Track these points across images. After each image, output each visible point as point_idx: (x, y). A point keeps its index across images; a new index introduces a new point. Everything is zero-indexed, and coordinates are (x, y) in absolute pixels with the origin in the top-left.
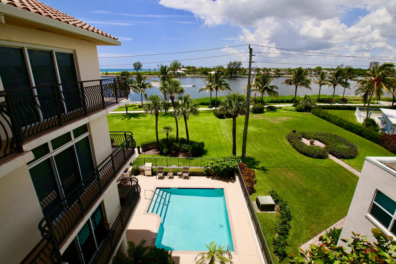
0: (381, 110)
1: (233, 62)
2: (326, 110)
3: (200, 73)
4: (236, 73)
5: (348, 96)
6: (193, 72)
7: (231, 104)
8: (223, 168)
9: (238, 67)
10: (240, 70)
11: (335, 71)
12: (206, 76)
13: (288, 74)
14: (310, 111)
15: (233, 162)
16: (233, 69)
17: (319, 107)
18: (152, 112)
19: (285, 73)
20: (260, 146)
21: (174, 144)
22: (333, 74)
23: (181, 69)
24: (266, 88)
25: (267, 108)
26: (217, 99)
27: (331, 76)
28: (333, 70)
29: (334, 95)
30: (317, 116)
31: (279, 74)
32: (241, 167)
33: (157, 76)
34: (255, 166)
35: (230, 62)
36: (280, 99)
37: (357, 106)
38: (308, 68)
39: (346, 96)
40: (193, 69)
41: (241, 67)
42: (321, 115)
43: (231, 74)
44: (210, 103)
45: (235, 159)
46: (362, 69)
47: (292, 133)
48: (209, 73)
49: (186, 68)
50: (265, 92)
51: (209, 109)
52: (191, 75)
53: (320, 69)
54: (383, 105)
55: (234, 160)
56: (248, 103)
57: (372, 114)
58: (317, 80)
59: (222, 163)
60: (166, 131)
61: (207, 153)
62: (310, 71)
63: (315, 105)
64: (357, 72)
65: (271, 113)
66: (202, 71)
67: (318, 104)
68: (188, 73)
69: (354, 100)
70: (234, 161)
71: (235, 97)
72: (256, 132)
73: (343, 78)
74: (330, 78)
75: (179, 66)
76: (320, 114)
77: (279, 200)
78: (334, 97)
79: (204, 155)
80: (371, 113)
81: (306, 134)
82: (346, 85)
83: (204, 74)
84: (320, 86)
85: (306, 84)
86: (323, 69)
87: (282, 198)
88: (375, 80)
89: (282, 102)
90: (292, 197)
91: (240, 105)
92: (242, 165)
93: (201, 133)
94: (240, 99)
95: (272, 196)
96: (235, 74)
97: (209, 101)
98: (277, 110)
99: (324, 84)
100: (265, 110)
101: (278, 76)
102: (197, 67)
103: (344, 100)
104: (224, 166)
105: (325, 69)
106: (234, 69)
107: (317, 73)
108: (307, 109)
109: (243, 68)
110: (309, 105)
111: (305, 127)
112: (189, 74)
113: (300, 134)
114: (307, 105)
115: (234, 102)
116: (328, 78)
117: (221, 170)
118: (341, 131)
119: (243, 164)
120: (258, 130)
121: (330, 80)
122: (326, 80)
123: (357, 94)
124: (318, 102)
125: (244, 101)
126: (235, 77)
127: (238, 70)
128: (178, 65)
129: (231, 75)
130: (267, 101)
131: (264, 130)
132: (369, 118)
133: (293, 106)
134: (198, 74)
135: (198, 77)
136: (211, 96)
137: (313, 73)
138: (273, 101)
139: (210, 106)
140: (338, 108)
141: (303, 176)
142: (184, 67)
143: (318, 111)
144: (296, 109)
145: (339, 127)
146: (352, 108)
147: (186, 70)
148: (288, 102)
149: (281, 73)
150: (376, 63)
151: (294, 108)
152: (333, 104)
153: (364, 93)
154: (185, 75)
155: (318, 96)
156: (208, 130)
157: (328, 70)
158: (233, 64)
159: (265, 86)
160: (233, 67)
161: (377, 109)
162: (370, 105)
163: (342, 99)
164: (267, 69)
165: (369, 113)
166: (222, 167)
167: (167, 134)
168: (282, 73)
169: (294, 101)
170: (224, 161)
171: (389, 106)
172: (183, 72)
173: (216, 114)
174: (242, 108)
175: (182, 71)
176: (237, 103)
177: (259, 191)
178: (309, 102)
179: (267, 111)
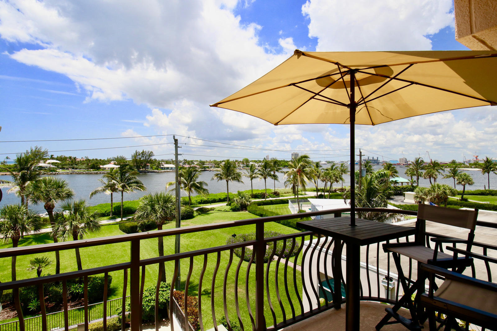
0: (309, 201)
1: (141, 151)
2: (262, 207)
3: (84, 166)
4: (145, 166)
5: (279, 189)
6: (72, 165)
7: (153, 209)
8: (149, 306)
9: (148, 158)
10: (151, 162)
11: (262, 163)
12: (96, 172)
13: (215, 167)
14: (246, 210)
15: (164, 293)
16: (141, 162)
17: (254, 204)
18: (6, 236)
19: (211, 166)
20: (197, 262)
21: (52, 290)
22: (261, 166)
23: (47, 160)
24: (194, 185)
25: (197, 211)
26: (123, 206)
27: (259, 168)
28: (260, 162)
29: (266, 188)
30: (254, 214)
31: (205, 167)
32: (177, 296)
33: (9, 173)
34: (195, 292)
35: (136, 151)
36: (211, 198)
37: (288, 199)
38: (235, 160)
39: (277, 189)
40: (72, 162)
41: (153, 158)
42: (258, 212)
43: (138, 168)
44: (110, 212)
45: (167, 287)
46: (285, 160)
47: (232, 237)
48: (101, 166)
49: (57, 159)
50: (193, 189)
51: (112, 222)
52: (67, 171)
53: (247, 161)
54: (310, 196)
55: (165, 289)
56: (178, 204)
57: (303, 205)
58: (247, 174)
59: (148, 299)
60: (37, 268)
61: (116, 292)
62: (238, 163)
63: (249, 201)
64: (283, 163)
65: (202, 217)
66: (88, 164)
67: (253, 200)
68: (60, 166)
69: (285, 193)
70: (166, 291)
71: (159, 199)
72: (188, 245)
73: (271, 170)
74: (259, 170)
75: (43, 156)
76: (256, 211)
77: (233, 327)
78: (266, 191)
79: (112, 296)
80: (301, 205)
81: (247, 236)
82: (275, 177)
83: (92, 168)
84: (251, 179)
85: (237, 178)
86: (250, 161)
87: (235, 323)
88: (298, 172)
89: (214, 201)
90: (246, 318)
91: (167, 207)
92: (178, 294)
93: (101, 261)
94: (167, 200)
95: (223, 324)
96: (145, 168)
97: (109, 209)
98: (209, 212)
99: (254, 177)
100: (195, 214)
101: (203, 169)
102: (79, 158)
103: (276, 194)
104: (150, 302)
105: (252, 161)
106: (142, 160)
107: (245, 165)
108: (243, 207)
109: (155, 160)
110: (244, 202)
111: (244, 229)
112: (63, 168)
113: (241, 237)
114: (243, 203)
115: (159, 204)
116: (257, 170)
117: (147, 310)
118: (280, 227)
119: (179, 292)
120: (190, 241)
121: (259, 172)
122: (256, 173)
123: (286, 186)
124: (252, 198)
125: (171, 203)
126: (145, 173)
127: (149, 163)
128: (41, 156)
129: (138, 170)
130: (196, 202)
131: (198, 240)
132: (301, 210)
133: (227, 205)
134: (81, 169)
135: (80, 174)
136: (112, 200)
137: (241, 165)
138: (202, 202)
139: (111, 216)
140: (271, 203)
141: (253, 288)
142: (52, 158)
143: (254, 209)
144: (231, 209)
145: (277, 223)
146: (285, 201)
147: (56, 163)
148: (220, 201)
149: (206, 166)
150: (296, 155)
151: (229, 208)
152: (267, 199)
153: (292, 185)
154: (54, 171)
155: (251, 191)
156: (113, 255)
157: (255, 162)
158: (141, 155)
159: (192, 183)
160: (140, 158)
161: (305, 200)
162: (300, 196)
163: (274, 192)
164: (189, 161)
165: (300, 205)
166: (149, 304)
167: (39, 272)
168: (208, 166)
169: (226, 199)
170: (150, 294)
171: (315, 196)
172: (52, 166)
173: (124, 228)
174: (171, 211)
175: (49, 163)
176: (162, 206)
177: (205, 324)
178: (244, 198)
179: (197, 215)
